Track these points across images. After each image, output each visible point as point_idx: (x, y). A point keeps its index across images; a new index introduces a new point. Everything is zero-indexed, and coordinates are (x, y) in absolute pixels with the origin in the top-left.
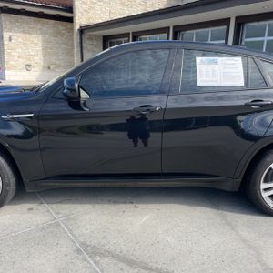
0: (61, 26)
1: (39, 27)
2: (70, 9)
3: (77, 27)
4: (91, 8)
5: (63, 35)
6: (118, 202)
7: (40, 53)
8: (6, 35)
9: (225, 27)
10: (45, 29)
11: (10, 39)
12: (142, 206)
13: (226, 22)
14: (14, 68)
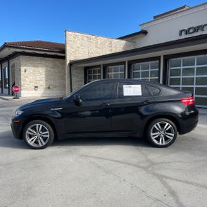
0: (57, 61)
1: (44, 62)
2: (64, 51)
3: (68, 62)
4: (76, 50)
5: (59, 67)
6: (94, 145)
7: (44, 79)
8: (23, 69)
9: (158, 61)
10: (47, 64)
11: (25, 71)
12: (104, 146)
13: (158, 58)
14: (27, 89)
